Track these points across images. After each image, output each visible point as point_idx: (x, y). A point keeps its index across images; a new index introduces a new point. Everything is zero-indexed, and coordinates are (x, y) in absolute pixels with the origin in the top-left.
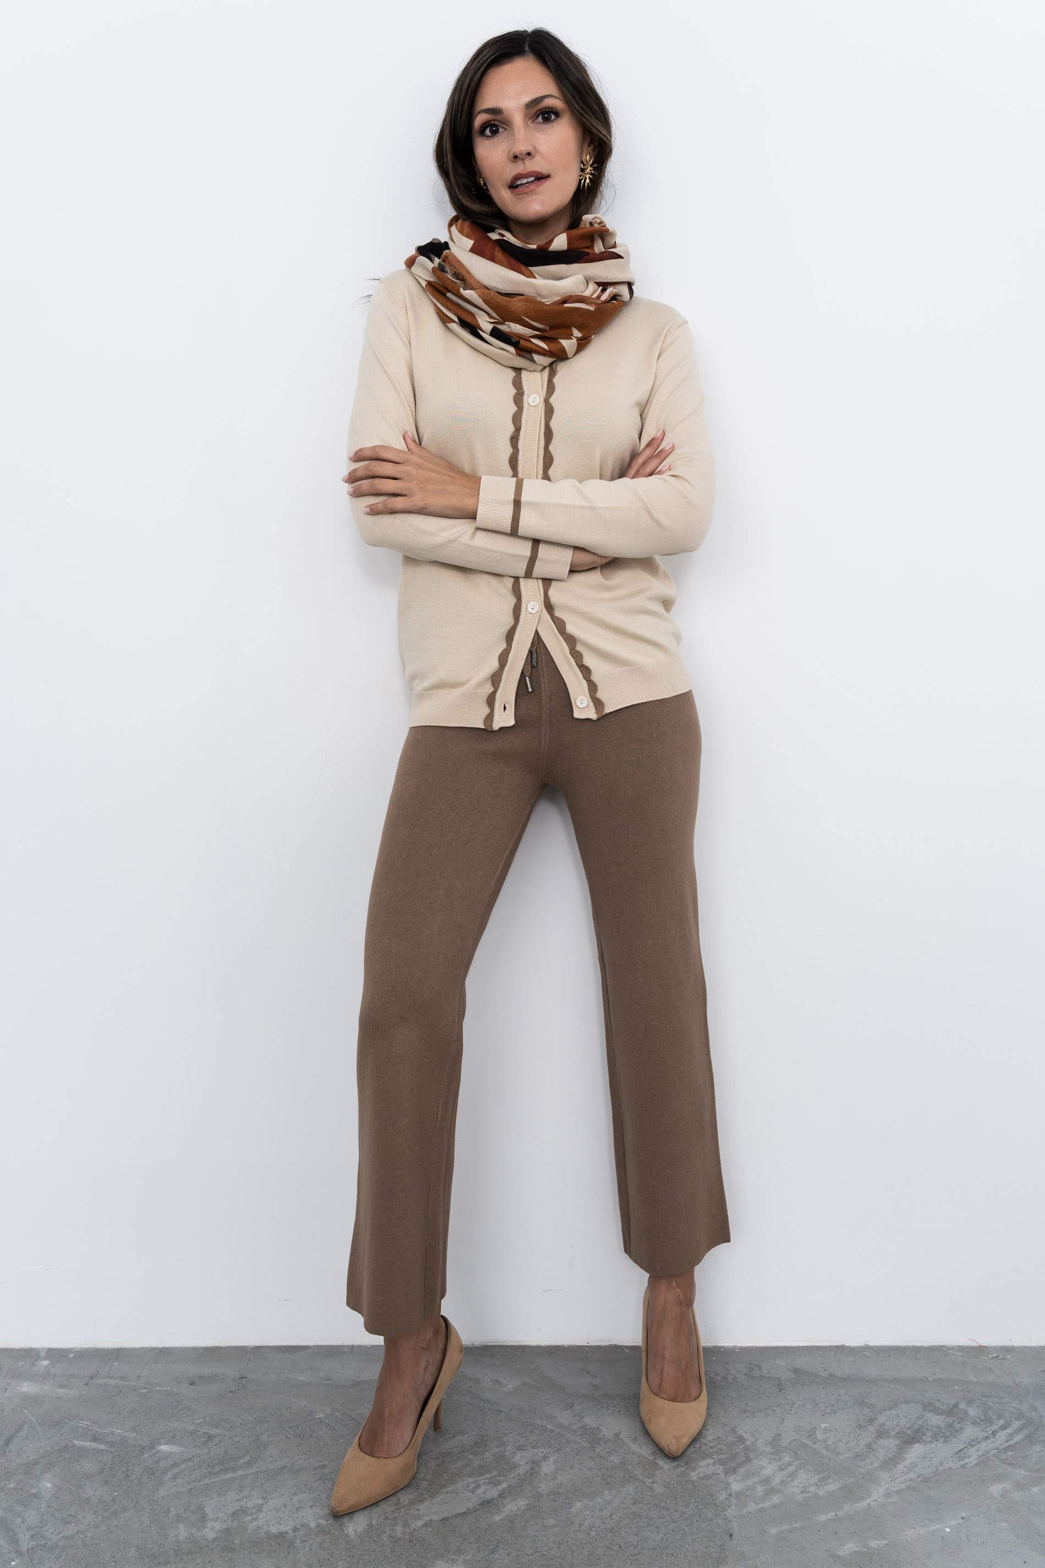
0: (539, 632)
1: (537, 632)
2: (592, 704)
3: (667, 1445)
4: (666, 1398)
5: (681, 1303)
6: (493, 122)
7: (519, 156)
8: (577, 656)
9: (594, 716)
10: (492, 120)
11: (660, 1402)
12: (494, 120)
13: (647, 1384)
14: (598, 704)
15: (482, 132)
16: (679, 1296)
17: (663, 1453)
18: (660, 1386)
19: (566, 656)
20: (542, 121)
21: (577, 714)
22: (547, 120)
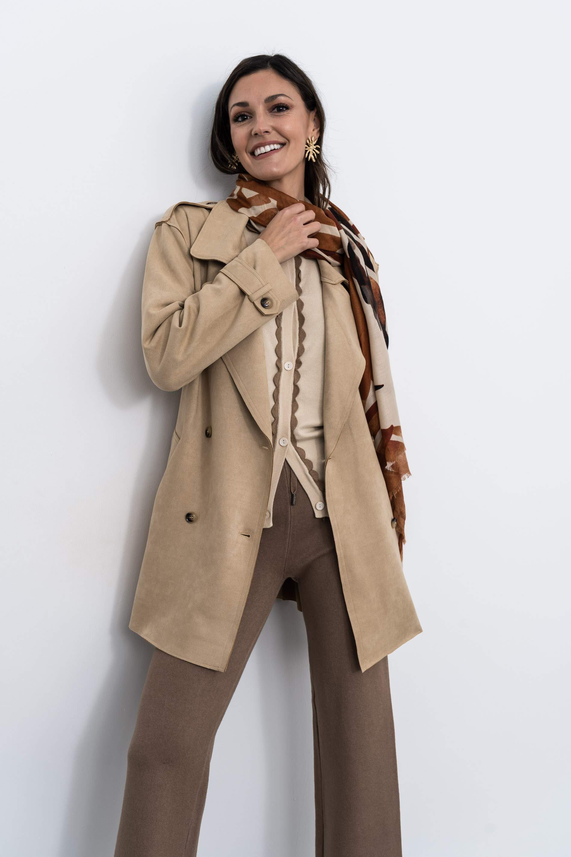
0: (287, 460)
1: (286, 460)
6: (243, 113)
7: (259, 134)
10: (243, 112)
12: (244, 112)
15: (236, 120)
19: (306, 475)
20: (277, 111)
21: (318, 515)
22: (279, 111)
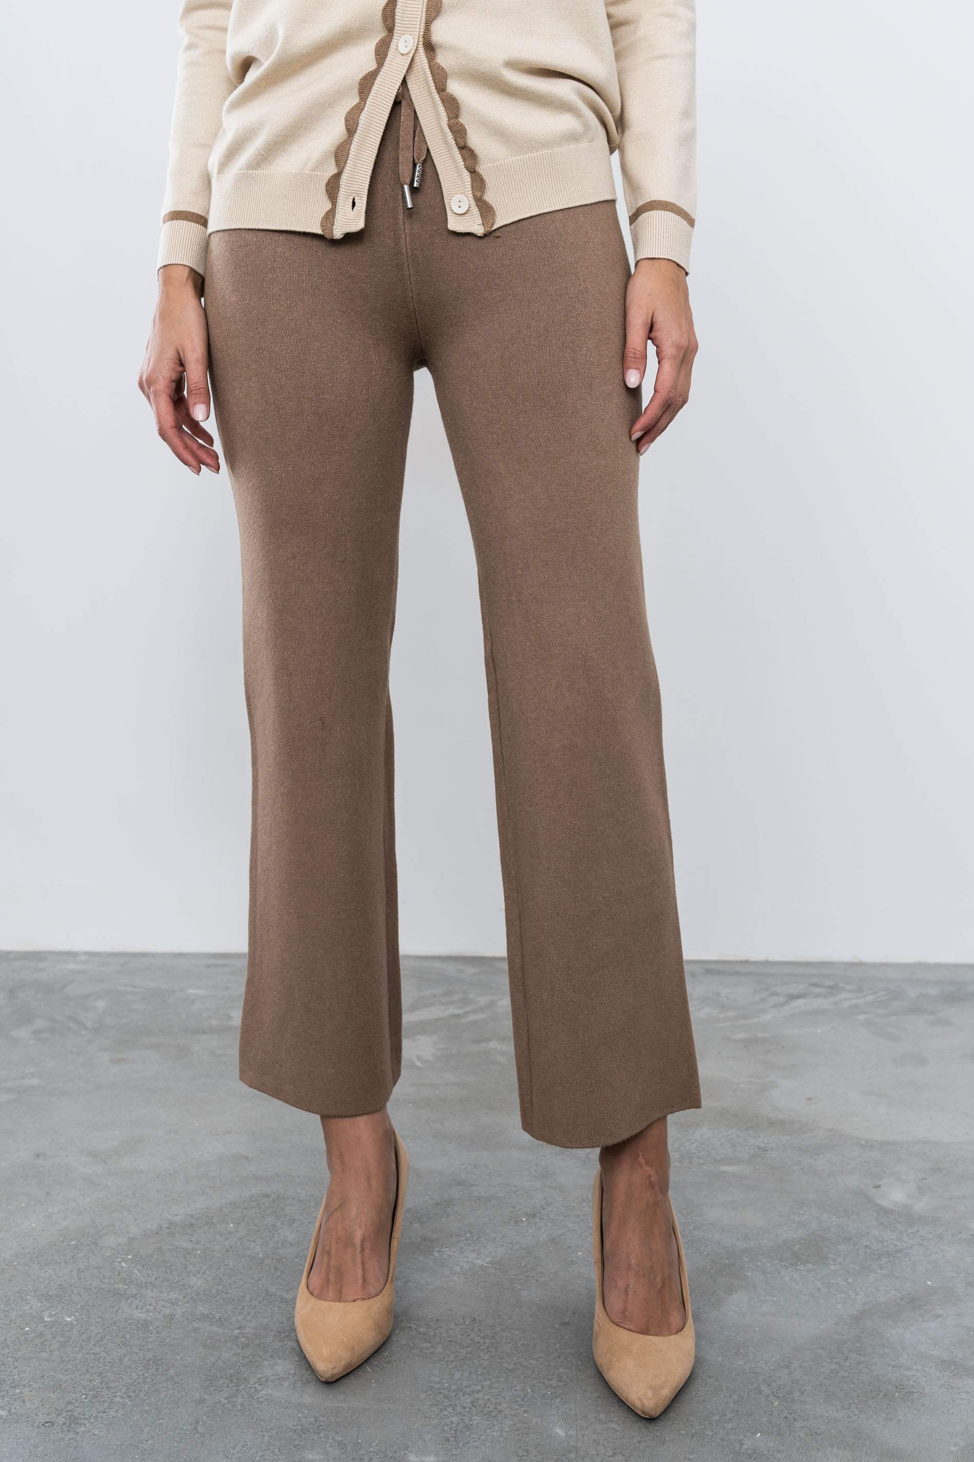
2: (475, 211)
3: (640, 1399)
4: (633, 1329)
5: (653, 1188)
8: (459, 132)
9: (479, 230)
11: (624, 1336)
13: (603, 1310)
14: (486, 210)
16: (650, 1176)
17: (633, 1413)
18: (624, 1312)
19: (441, 129)
21: (454, 224)
